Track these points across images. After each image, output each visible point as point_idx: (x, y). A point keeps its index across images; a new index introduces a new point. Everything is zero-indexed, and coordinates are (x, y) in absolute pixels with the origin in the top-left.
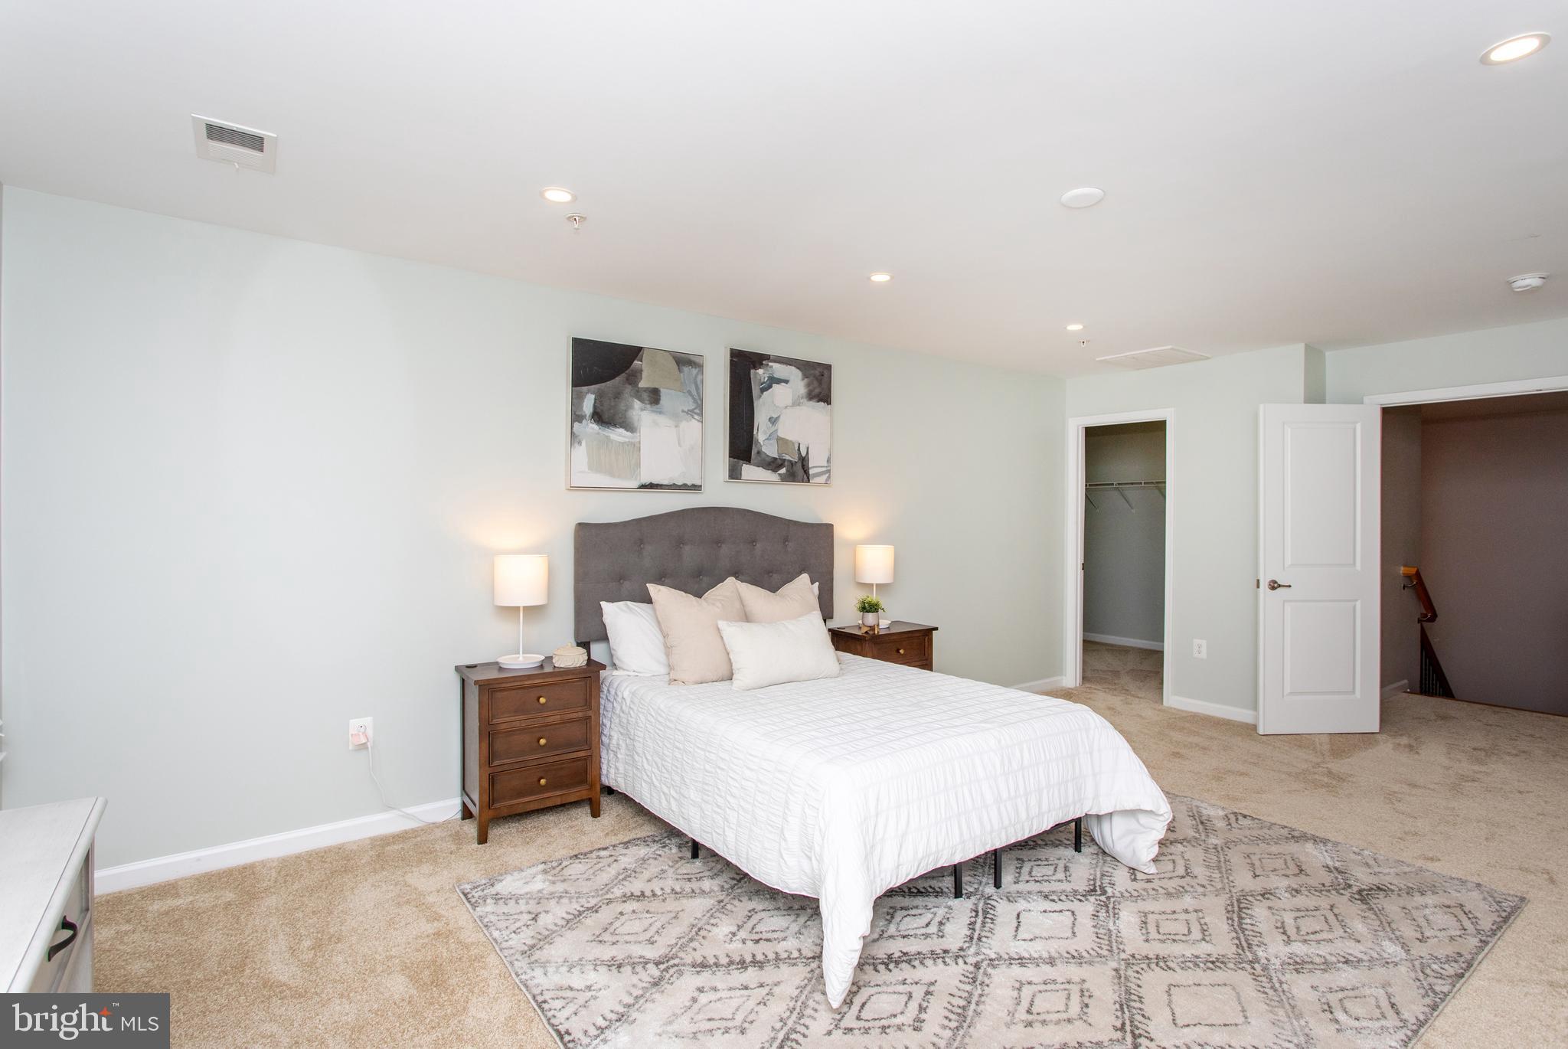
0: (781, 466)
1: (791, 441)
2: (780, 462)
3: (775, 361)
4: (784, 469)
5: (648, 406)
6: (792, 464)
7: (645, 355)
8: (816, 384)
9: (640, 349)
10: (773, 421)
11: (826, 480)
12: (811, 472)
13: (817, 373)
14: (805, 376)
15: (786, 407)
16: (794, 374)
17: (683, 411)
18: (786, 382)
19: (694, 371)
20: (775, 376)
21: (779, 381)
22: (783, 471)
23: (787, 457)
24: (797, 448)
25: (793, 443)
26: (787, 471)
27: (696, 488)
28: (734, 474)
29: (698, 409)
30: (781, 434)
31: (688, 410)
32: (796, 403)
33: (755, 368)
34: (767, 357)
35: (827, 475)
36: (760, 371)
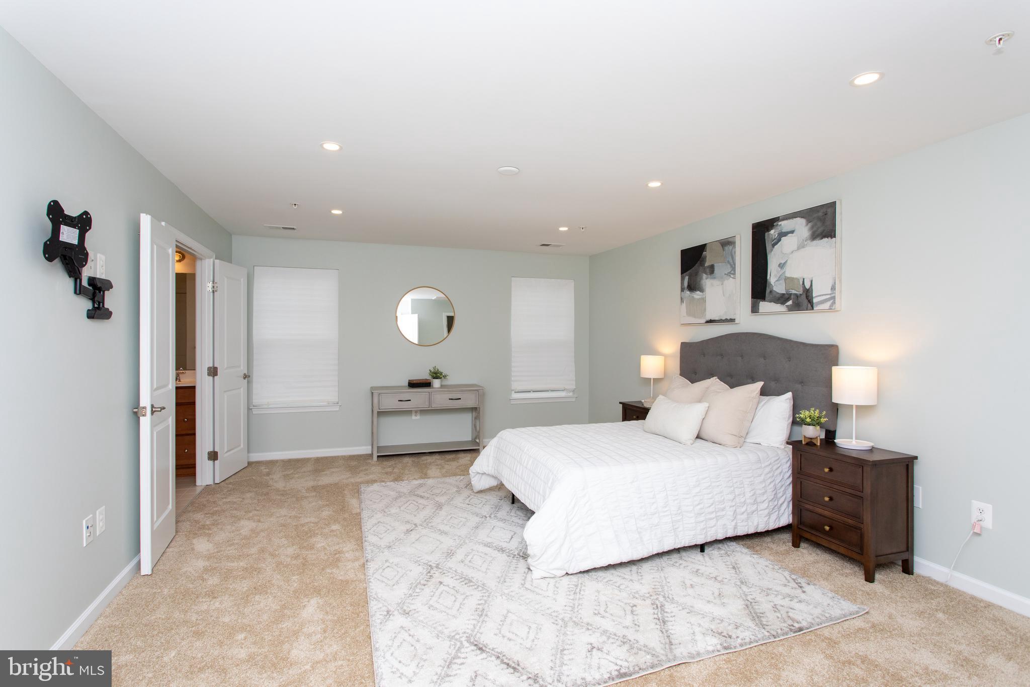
0: (788, 299)
1: (796, 279)
2: (787, 296)
3: (783, 220)
4: (791, 301)
5: (709, 276)
6: (797, 296)
7: (708, 248)
8: (819, 224)
9: (705, 244)
10: (782, 266)
11: (830, 307)
12: (815, 301)
13: (820, 214)
14: (809, 221)
15: (792, 252)
16: (800, 222)
17: (725, 274)
18: (792, 232)
19: (731, 248)
20: (783, 231)
21: (785, 234)
22: (790, 303)
23: (794, 292)
24: (801, 283)
25: (798, 279)
26: (793, 302)
27: (732, 320)
28: (755, 309)
29: (734, 270)
30: (788, 275)
31: (728, 273)
32: (801, 247)
33: (768, 230)
34: (776, 220)
35: (831, 301)
36: (772, 232)
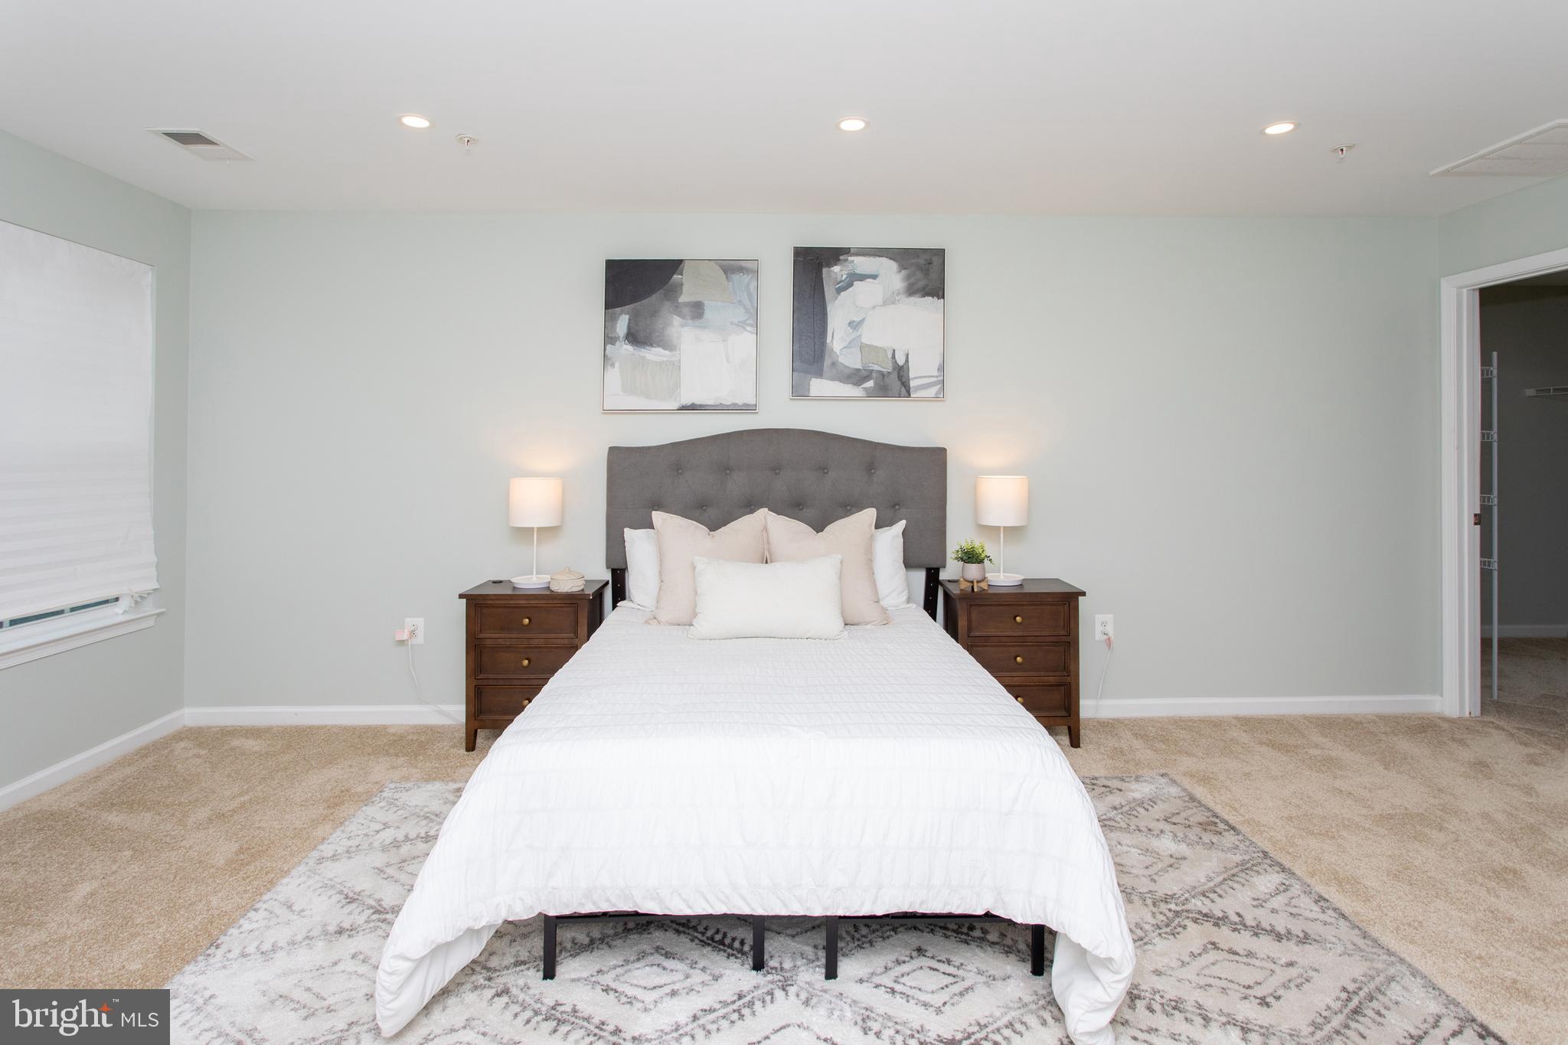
0: (867, 378)
1: (881, 348)
2: (865, 374)
3: (857, 254)
4: (872, 381)
5: (690, 322)
6: (882, 375)
7: (686, 267)
8: (919, 275)
9: (680, 262)
10: (854, 325)
11: (936, 394)
12: (912, 384)
13: (921, 261)
14: (902, 267)
15: (874, 307)
16: (888, 268)
17: (732, 323)
18: (874, 277)
19: (746, 278)
20: (858, 272)
21: (862, 277)
22: (870, 384)
23: (876, 368)
24: (890, 356)
25: (885, 350)
26: (875, 384)
27: (749, 409)
28: (799, 391)
29: (754, 319)
30: (865, 340)
31: (739, 322)
32: (889, 301)
33: (829, 265)
34: (846, 251)
35: (939, 386)
36: (836, 269)
